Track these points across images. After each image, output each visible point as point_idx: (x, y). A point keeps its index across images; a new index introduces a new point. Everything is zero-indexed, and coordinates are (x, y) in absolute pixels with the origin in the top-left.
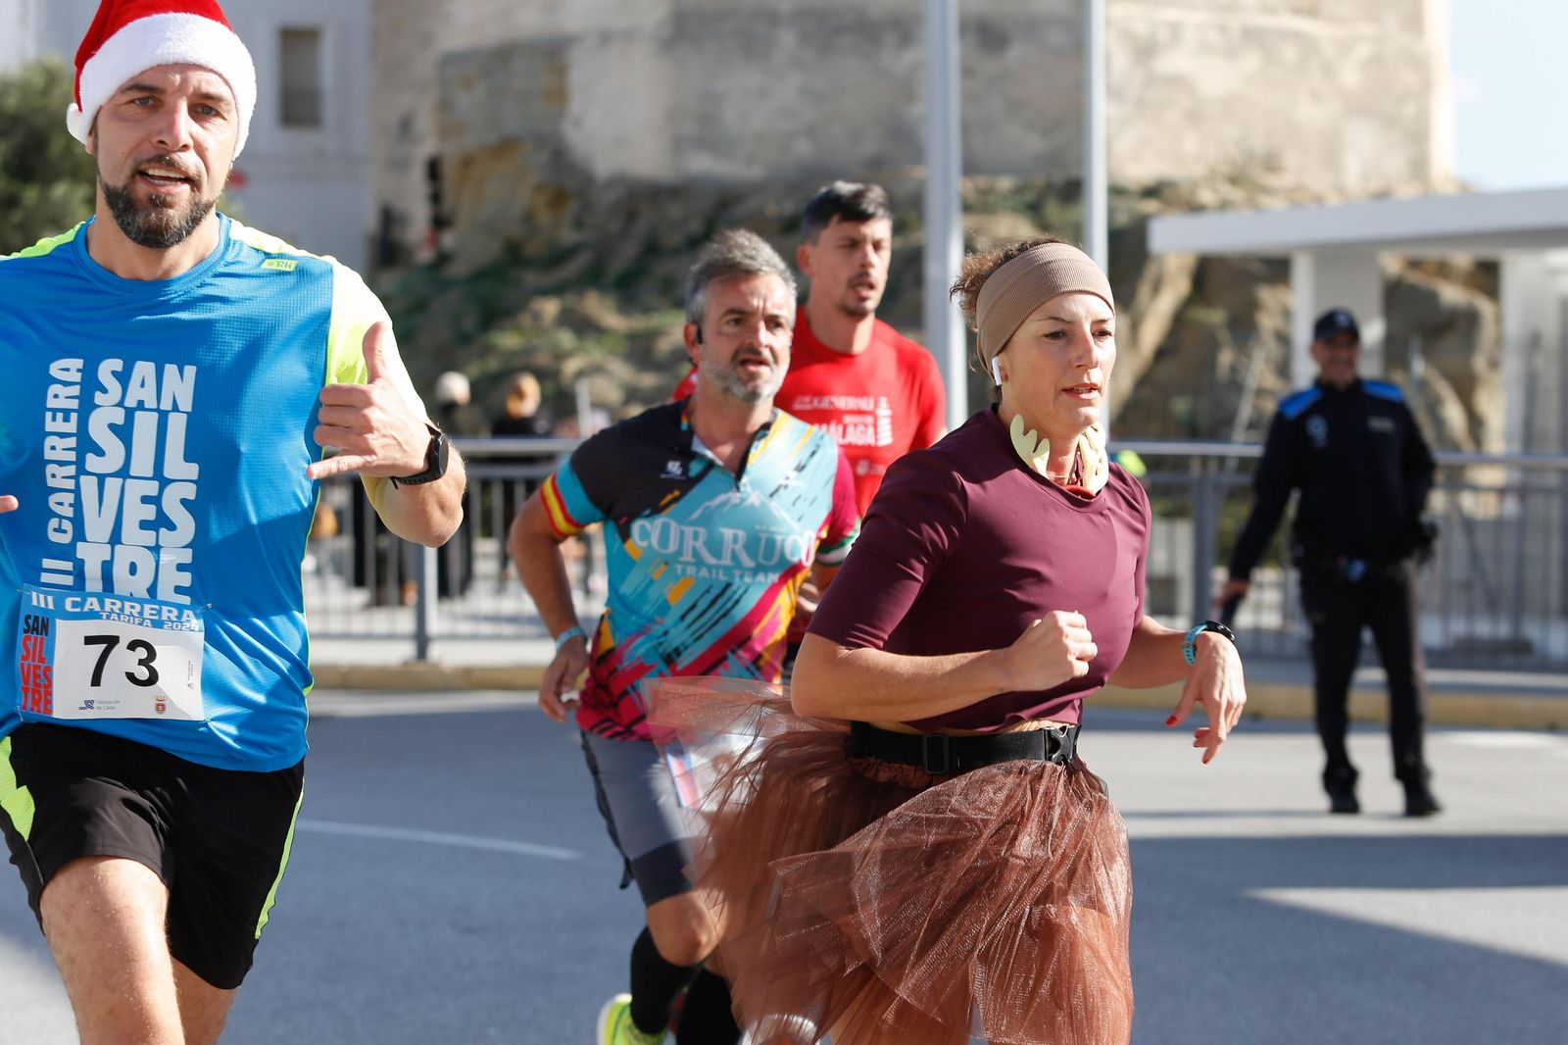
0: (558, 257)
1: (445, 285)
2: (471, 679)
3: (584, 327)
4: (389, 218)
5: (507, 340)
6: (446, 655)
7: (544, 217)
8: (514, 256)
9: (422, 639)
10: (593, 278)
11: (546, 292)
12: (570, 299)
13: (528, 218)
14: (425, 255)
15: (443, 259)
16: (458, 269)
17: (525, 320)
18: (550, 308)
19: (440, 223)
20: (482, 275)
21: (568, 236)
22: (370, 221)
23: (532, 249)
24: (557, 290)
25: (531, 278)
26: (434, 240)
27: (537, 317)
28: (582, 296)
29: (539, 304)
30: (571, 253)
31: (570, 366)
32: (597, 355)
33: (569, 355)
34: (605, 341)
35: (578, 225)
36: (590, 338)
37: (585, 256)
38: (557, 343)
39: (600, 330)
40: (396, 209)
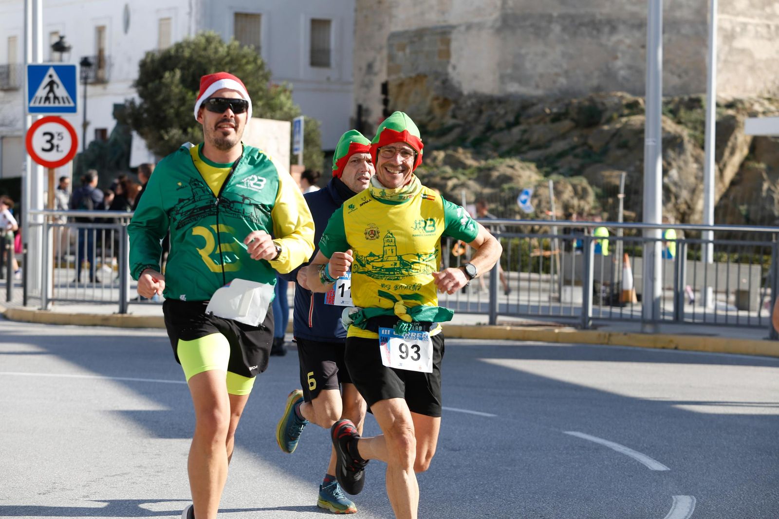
0: (445, 131)
3: (457, 165)
4: (361, 110)
5: (421, 170)
7: (438, 112)
8: (423, 130)
10: (461, 141)
11: (438, 149)
12: (450, 152)
13: (430, 112)
17: (430, 161)
18: (441, 155)
21: (450, 122)
22: (353, 113)
23: (430, 128)
24: (444, 147)
25: (431, 141)
27: (435, 159)
28: (455, 150)
29: (435, 153)
30: (450, 129)
31: (450, 183)
32: (463, 178)
33: (450, 178)
34: (467, 172)
35: (454, 116)
36: (460, 170)
37: (457, 131)
38: (444, 172)
39: (465, 167)
40: (365, 107)
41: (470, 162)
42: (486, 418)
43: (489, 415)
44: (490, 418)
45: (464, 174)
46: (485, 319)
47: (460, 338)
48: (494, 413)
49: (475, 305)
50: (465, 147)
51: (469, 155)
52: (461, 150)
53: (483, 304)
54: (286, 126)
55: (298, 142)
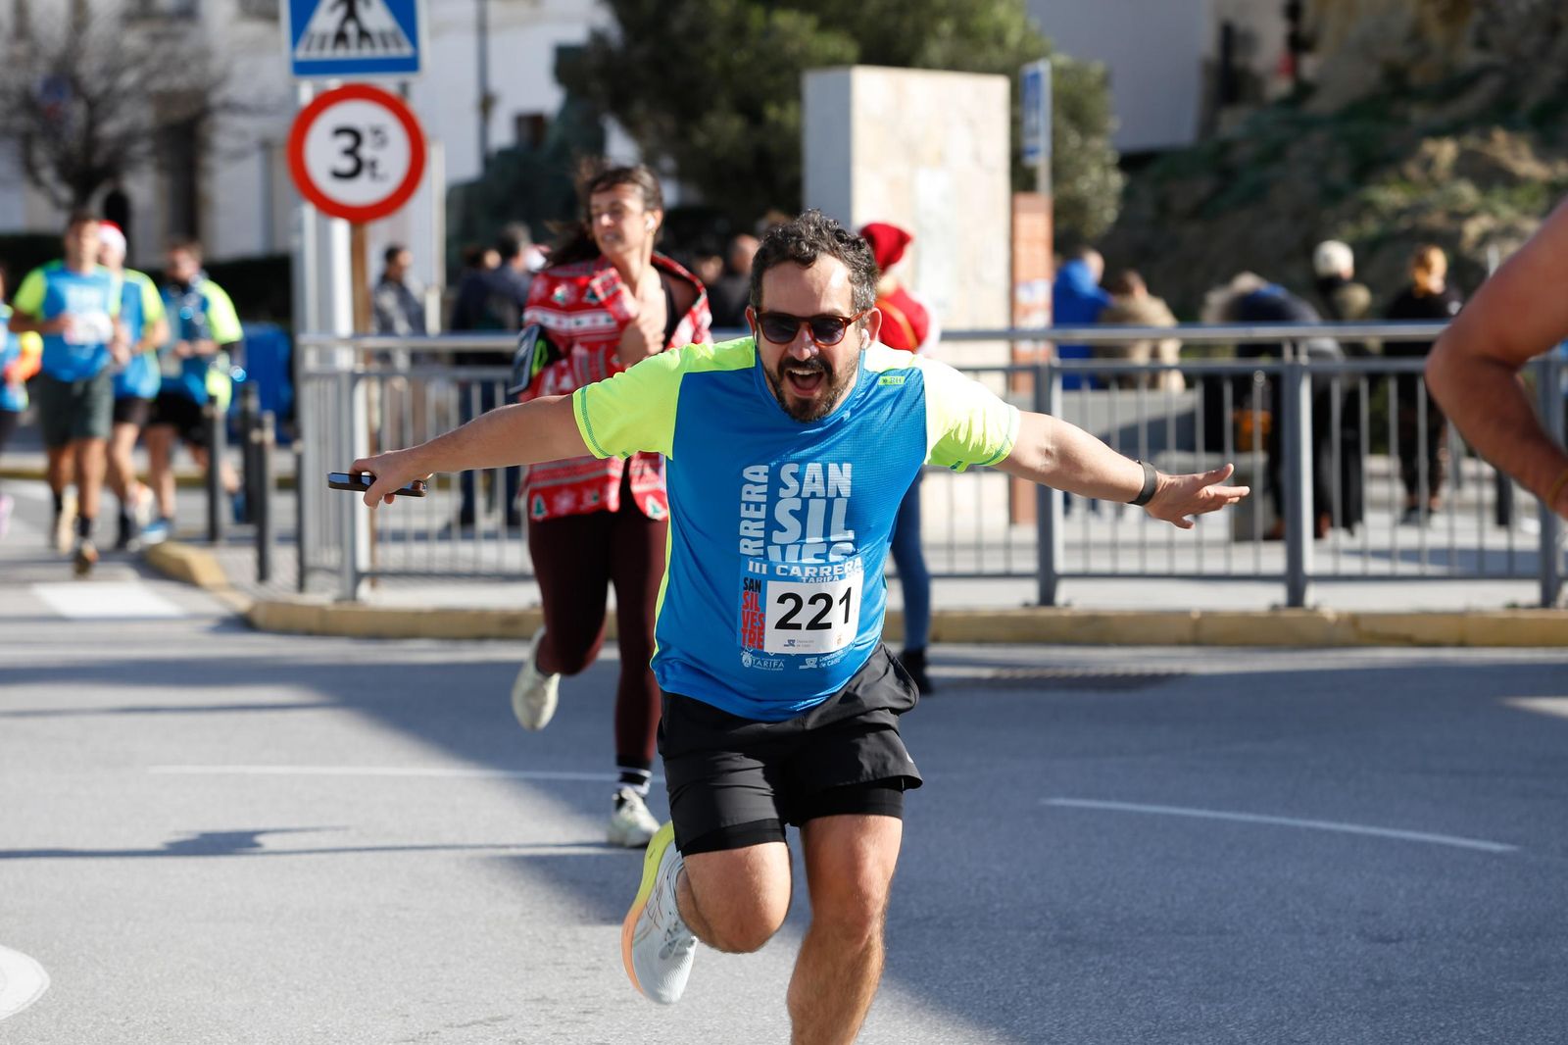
0: (1456, 85)
1: (1307, 125)
2: (1360, 631)
3: (1491, 177)
4: (1231, 38)
5: (1389, 196)
6: (1327, 601)
7: (1437, 34)
8: (1397, 84)
9: (1295, 581)
10: (1503, 112)
11: (1438, 133)
12: (1471, 141)
13: (1416, 35)
14: (1280, 87)
15: (1303, 91)
16: (1322, 104)
17: (1412, 169)
18: (1446, 151)
19: (1298, 44)
20: (1353, 112)
21: (1470, 58)
22: (1207, 43)
23: (1417, 78)
24: (1455, 130)
25: (1418, 114)
26: (1292, 68)
27: (1429, 163)
28: (1486, 137)
29: (1430, 147)
30: (1471, 80)
31: (1473, 229)
32: (1507, 213)
33: (1471, 214)
34: (1520, 195)
35: (1482, 44)
36: (1499, 192)
37: (1490, 85)
38: (1456, 198)
39: (1511, 180)
40: (1242, 23)
41: (1528, 165)
42: (1489, 855)
43: (1497, 847)
44: (1500, 856)
45: (1510, 202)
46: (1528, 592)
47: (1461, 644)
48: (1513, 842)
49: (1510, 554)
50: (1511, 126)
51: (1525, 150)
52: (1500, 136)
53: (1526, 554)
54: (997, 88)
55: (1036, 133)
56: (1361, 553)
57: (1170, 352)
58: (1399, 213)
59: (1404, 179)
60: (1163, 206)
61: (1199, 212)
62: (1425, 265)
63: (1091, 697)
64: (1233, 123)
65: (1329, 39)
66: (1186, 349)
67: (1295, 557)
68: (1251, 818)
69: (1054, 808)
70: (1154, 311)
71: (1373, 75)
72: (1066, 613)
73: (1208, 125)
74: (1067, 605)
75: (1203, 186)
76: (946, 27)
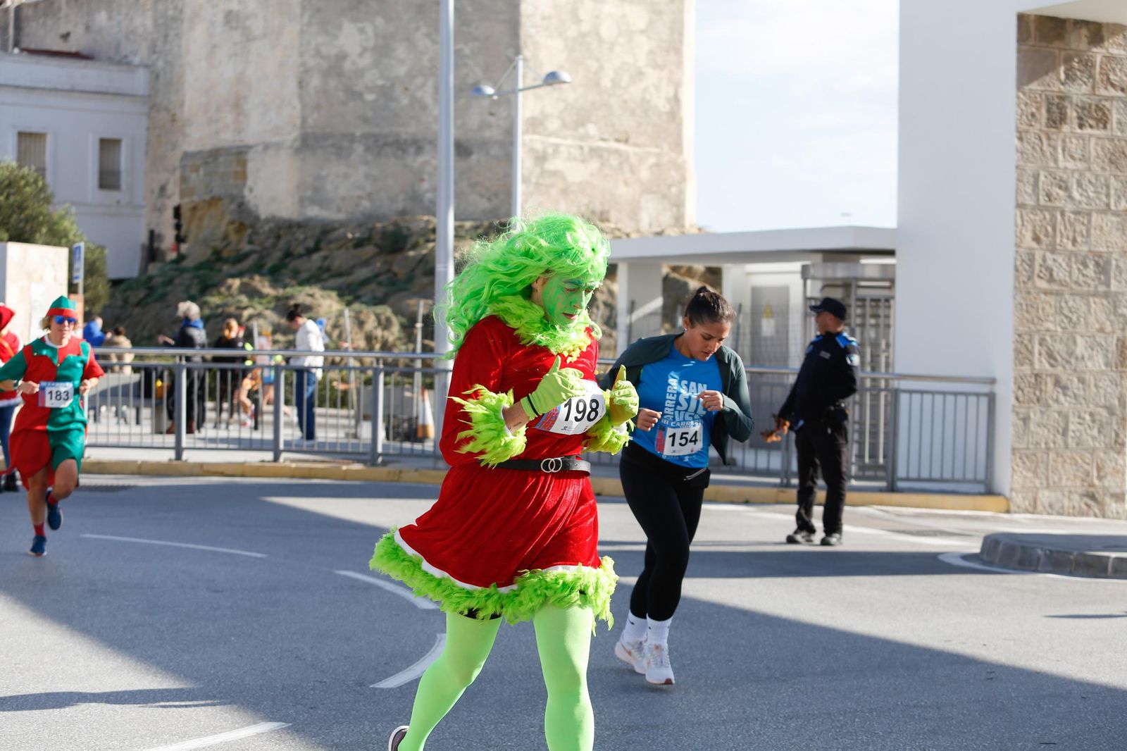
0: (241, 258)
1: (183, 271)
2: (203, 470)
3: (253, 293)
4: (153, 236)
5: (214, 300)
6: (189, 457)
7: (233, 237)
8: (218, 256)
9: (179, 450)
10: (258, 269)
11: (233, 276)
12: (246, 280)
13: (225, 237)
14: (172, 256)
15: (181, 257)
16: (188, 263)
17: (223, 290)
18: (236, 283)
19: (180, 239)
20: (200, 267)
21: (246, 248)
22: (144, 238)
23: (225, 254)
24: (239, 275)
25: (226, 268)
26: (177, 249)
27: (230, 287)
28: (252, 278)
29: (230, 281)
30: (246, 256)
31: (246, 313)
32: (259, 308)
33: (245, 308)
34: (264, 301)
35: (251, 242)
36: (256, 299)
37: (254, 257)
38: (239, 301)
39: (261, 296)
40: (157, 231)
41: (267, 289)
42: (256, 558)
43: (259, 555)
44: (261, 559)
45: (260, 303)
46: (269, 456)
47: (243, 476)
48: (265, 553)
49: (262, 441)
50: (261, 275)
51: (267, 284)
52: (257, 278)
53: (268, 441)
54: (63, 252)
55: (78, 270)
56: (204, 439)
57: (129, 358)
58: (218, 306)
59: (220, 293)
60: (126, 301)
61: (139, 304)
62: (230, 329)
63: (98, 494)
64: (153, 269)
65: (191, 238)
66: (137, 357)
67: (179, 441)
68: (163, 543)
69: (85, 539)
70: (124, 342)
71: (209, 252)
72: (88, 461)
73: (144, 270)
74: (89, 458)
75: (142, 294)
76: (44, 230)
